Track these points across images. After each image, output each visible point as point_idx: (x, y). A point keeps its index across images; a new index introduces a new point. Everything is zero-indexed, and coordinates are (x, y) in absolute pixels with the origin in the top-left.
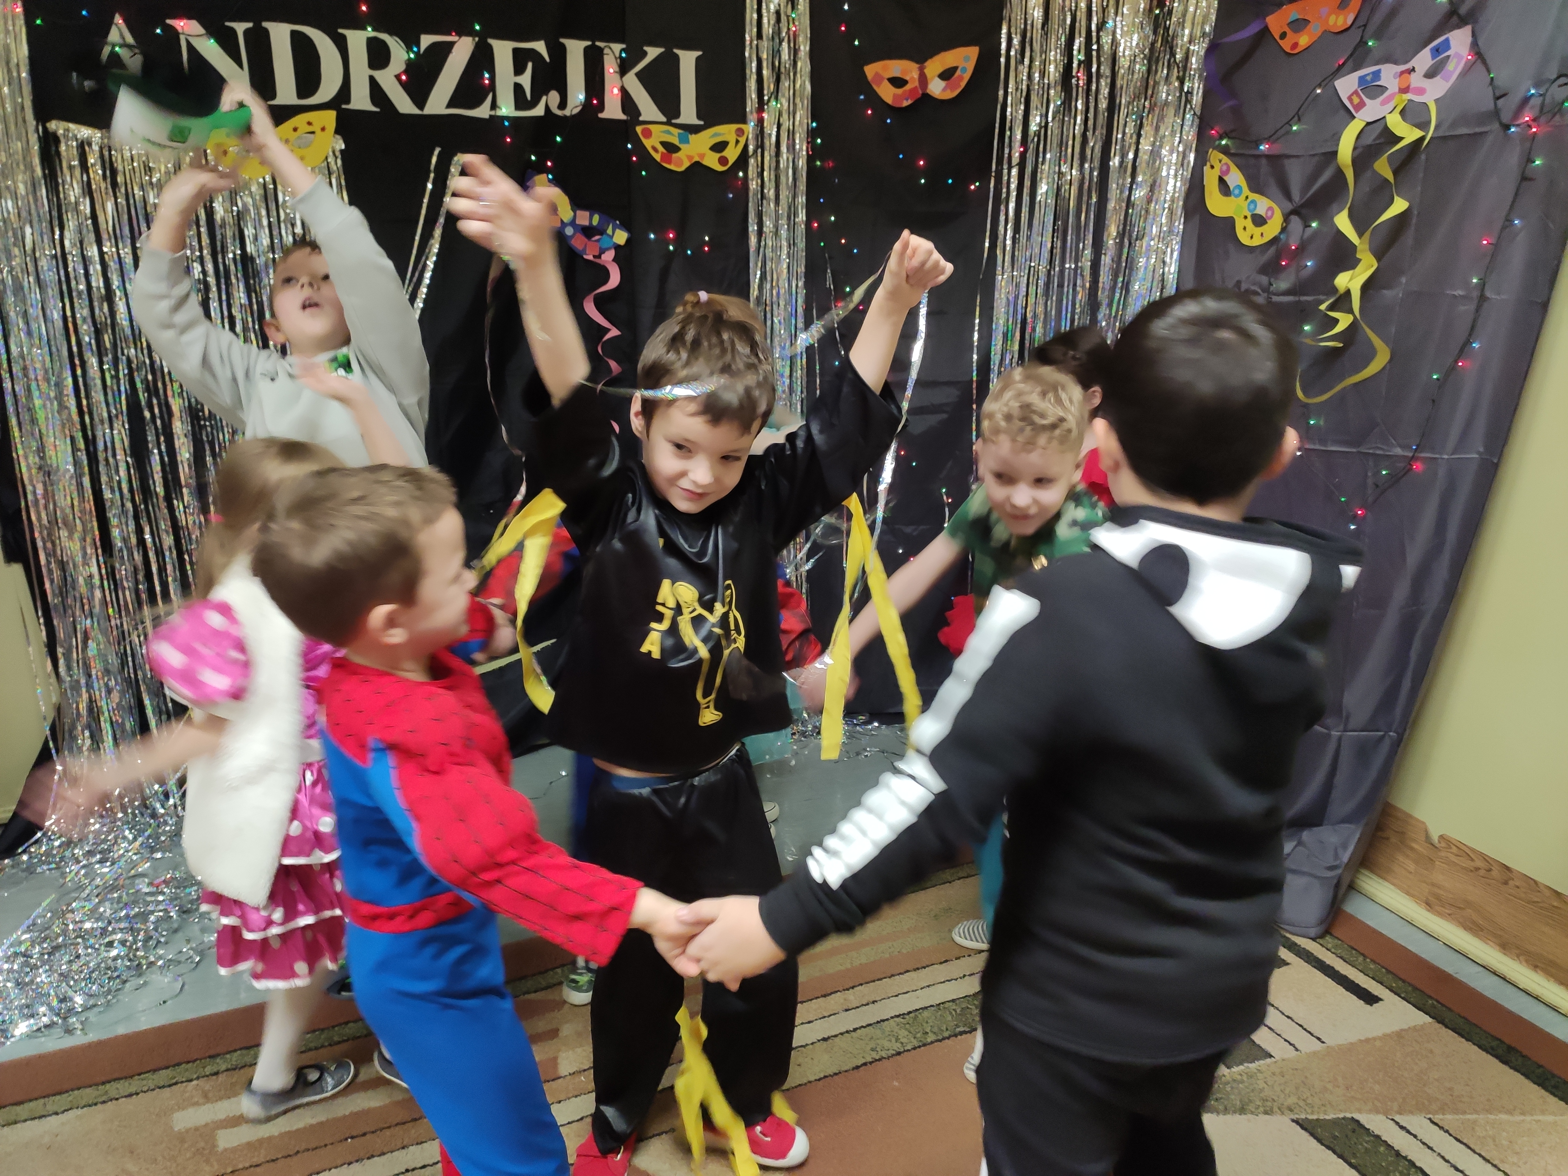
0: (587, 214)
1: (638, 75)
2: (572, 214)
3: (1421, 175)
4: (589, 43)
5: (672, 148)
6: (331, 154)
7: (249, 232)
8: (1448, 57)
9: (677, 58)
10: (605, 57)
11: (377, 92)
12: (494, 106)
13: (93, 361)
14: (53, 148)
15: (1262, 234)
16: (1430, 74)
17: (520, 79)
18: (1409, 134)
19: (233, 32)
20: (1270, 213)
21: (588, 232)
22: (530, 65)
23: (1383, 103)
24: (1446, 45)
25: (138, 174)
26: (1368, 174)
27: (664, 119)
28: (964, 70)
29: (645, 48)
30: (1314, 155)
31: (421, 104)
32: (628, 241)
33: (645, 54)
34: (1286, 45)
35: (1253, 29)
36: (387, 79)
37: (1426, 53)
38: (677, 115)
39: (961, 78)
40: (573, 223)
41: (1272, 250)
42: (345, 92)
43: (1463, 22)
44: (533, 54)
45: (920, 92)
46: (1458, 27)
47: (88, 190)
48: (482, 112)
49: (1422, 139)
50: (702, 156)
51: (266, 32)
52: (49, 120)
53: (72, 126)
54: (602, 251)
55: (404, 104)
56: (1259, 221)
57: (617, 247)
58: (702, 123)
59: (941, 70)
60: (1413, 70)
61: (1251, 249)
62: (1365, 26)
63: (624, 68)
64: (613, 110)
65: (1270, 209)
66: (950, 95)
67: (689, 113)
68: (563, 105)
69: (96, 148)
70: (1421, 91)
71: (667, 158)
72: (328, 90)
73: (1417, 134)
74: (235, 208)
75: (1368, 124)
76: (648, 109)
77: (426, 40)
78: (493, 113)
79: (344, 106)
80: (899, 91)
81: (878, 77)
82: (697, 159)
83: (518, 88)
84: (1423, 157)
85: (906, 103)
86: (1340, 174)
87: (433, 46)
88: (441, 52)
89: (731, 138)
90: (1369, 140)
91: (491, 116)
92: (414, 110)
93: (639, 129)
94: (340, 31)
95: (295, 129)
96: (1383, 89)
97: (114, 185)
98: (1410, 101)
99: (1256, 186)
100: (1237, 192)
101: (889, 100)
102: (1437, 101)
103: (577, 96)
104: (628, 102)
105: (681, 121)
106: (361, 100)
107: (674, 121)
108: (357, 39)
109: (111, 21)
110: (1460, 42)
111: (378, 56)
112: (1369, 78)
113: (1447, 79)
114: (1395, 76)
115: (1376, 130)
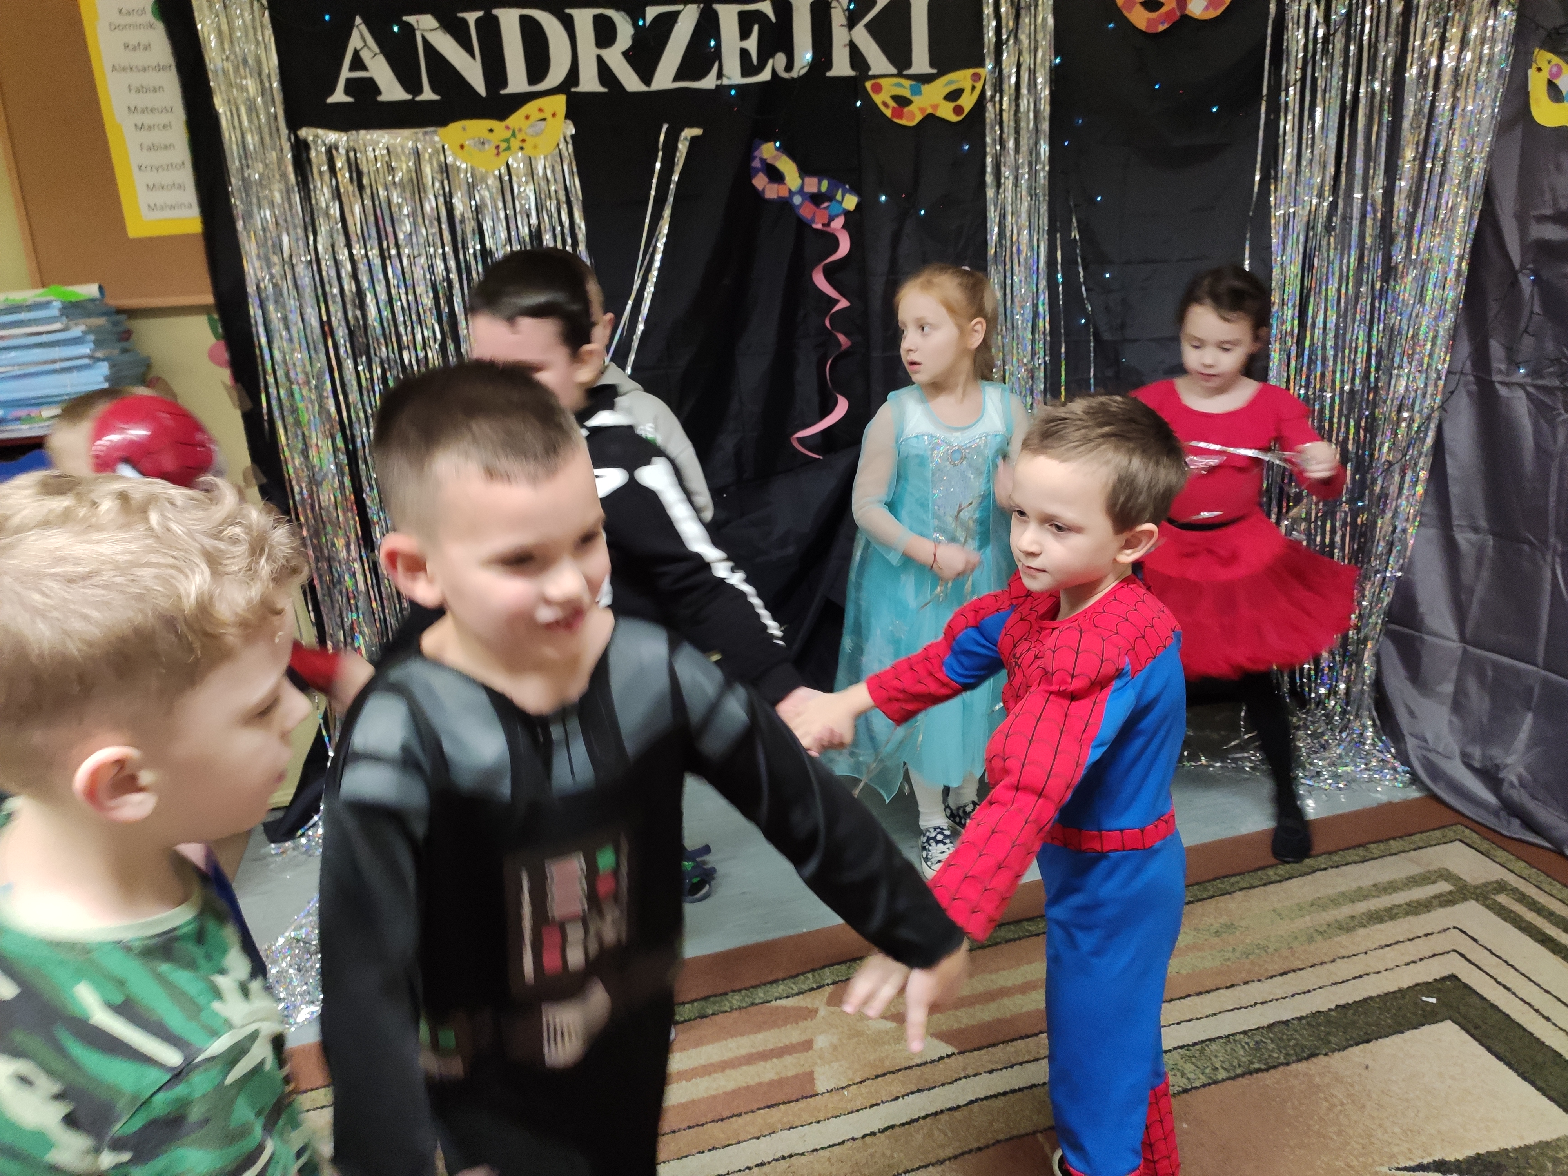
0: (816, 180)
1: (867, 26)
2: (799, 182)
5: (902, 102)
6: (562, 140)
7: (487, 226)
9: (908, 4)
10: (833, 11)
11: (605, 72)
12: (720, 75)
13: (349, 364)
14: (304, 156)
17: (746, 44)
19: (465, 22)
21: (817, 199)
22: (756, 28)
25: (381, 175)
27: (895, 71)
31: (647, 79)
32: (858, 205)
33: (874, 4)
36: (614, 57)
38: (909, 65)
40: (801, 191)
42: (573, 76)
44: (759, 16)
45: (1178, 14)
47: (337, 195)
48: (709, 82)
50: (935, 107)
51: (496, 19)
52: (300, 127)
53: (320, 132)
54: (831, 219)
55: (631, 82)
57: (847, 213)
58: (934, 71)
63: (852, 23)
64: (841, 67)
66: (1213, 13)
67: (921, 62)
68: (789, 67)
69: (342, 151)
71: (898, 113)
72: (557, 74)
74: (473, 203)
76: (879, 62)
78: (719, 82)
79: (573, 90)
80: (1154, 15)
81: (1129, 3)
82: (930, 111)
83: (744, 53)
85: (1161, 28)
87: (659, 17)
88: (667, 22)
89: (967, 85)
91: (717, 86)
92: (643, 88)
93: (868, 85)
94: (568, 11)
95: (527, 117)
97: (361, 187)
101: (1142, 25)
103: (805, 55)
104: (857, 57)
105: (913, 71)
106: (589, 82)
107: (905, 72)
108: (583, 18)
109: (352, 24)
111: (605, 34)
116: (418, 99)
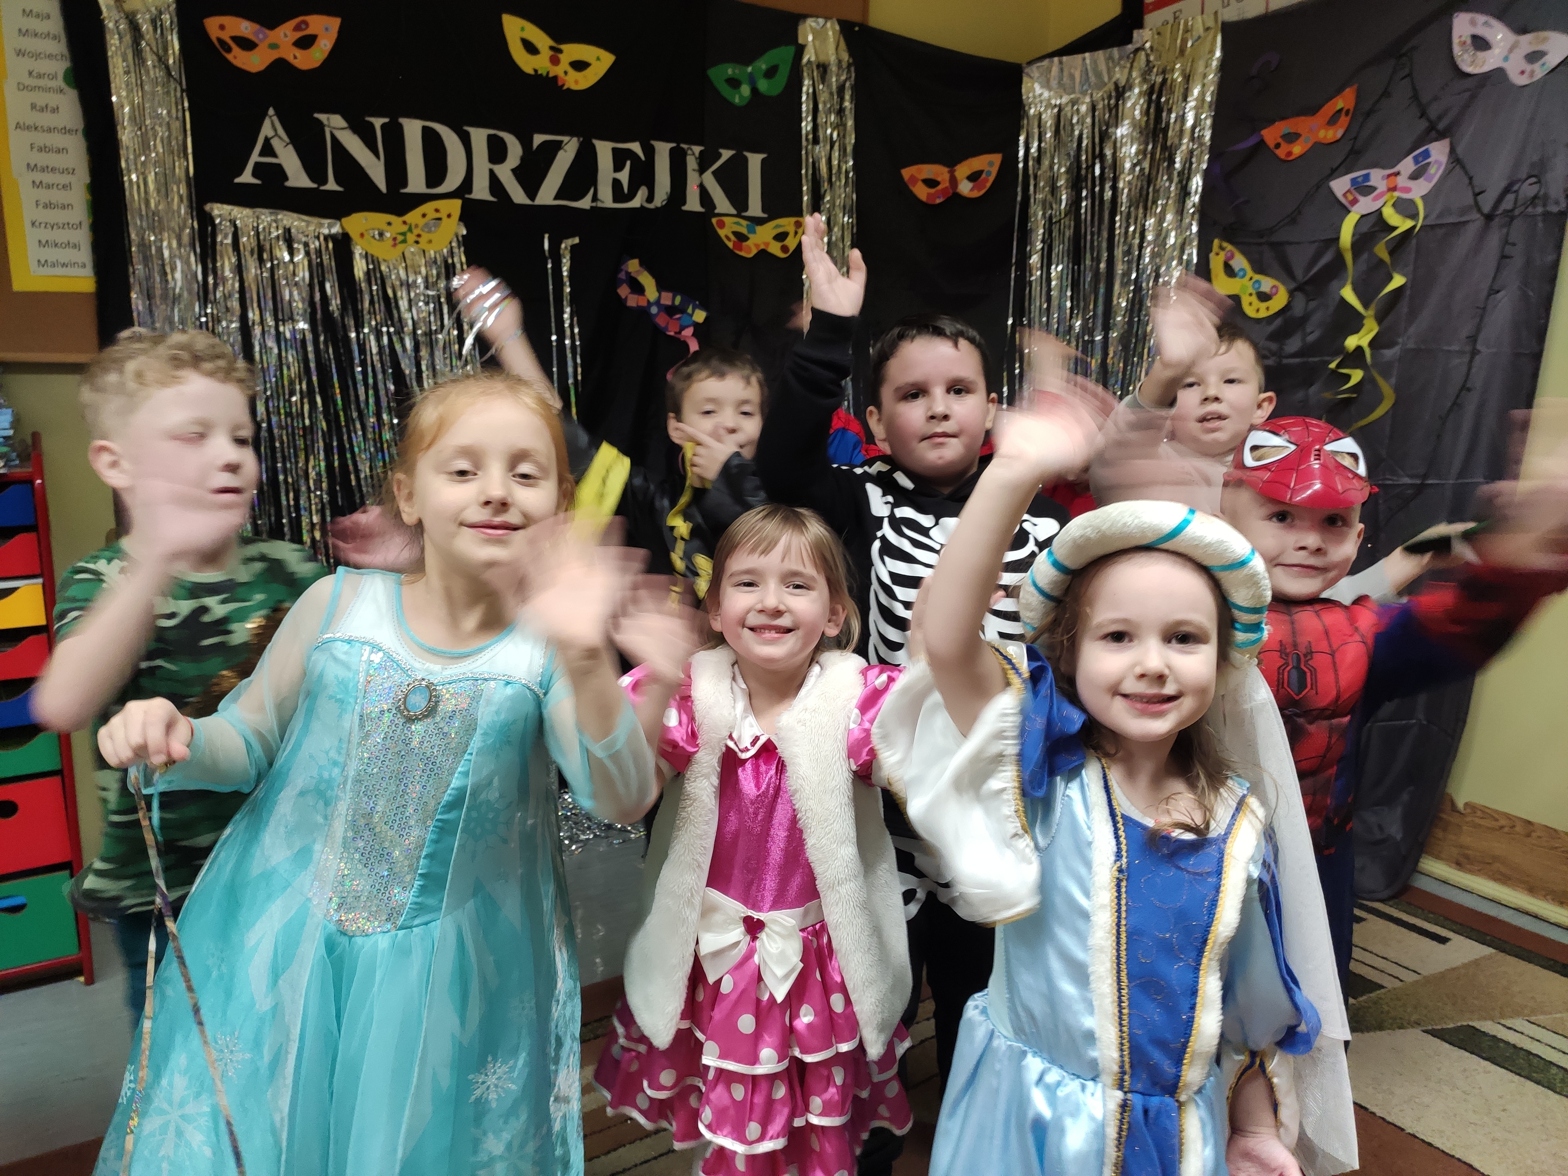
0: (670, 295)
1: (714, 173)
2: (656, 294)
3: (1413, 256)
4: (674, 145)
5: (741, 238)
6: (454, 238)
8: (1429, 164)
9: (746, 160)
10: (688, 157)
11: (495, 184)
12: (595, 198)
14: (207, 229)
15: (1268, 309)
16: (1414, 176)
17: (619, 176)
18: (1403, 225)
19: (372, 126)
20: (1274, 290)
21: (670, 311)
22: (628, 163)
23: (1375, 199)
24: (1427, 154)
26: (1365, 256)
27: (734, 212)
28: (989, 173)
29: (721, 151)
30: (1314, 242)
31: (532, 196)
32: (706, 319)
33: (720, 156)
34: (1281, 153)
35: (1252, 141)
36: (504, 172)
37: (1409, 160)
38: (746, 209)
39: (986, 180)
40: (658, 303)
41: (1278, 322)
42: (467, 184)
43: (1441, 136)
44: (630, 154)
45: (951, 191)
46: (1436, 140)
48: (585, 203)
49: (1414, 227)
50: (767, 244)
51: (400, 127)
52: (204, 203)
53: (226, 207)
54: (683, 328)
55: (518, 196)
56: (1264, 297)
57: (696, 325)
58: (765, 216)
59: (968, 173)
60: (1398, 173)
61: (1258, 321)
62: (1355, 138)
63: (702, 169)
64: (693, 204)
65: (1274, 286)
66: (976, 194)
67: (755, 208)
68: (650, 198)
70: (1408, 190)
71: (738, 246)
72: (453, 180)
73: (1409, 224)
75: (1363, 216)
76: (722, 203)
77: (538, 139)
78: (594, 204)
79: (467, 196)
80: (932, 191)
81: (913, 179)
82: (762, 247)
83: (616, 183)
84: (1414, 241)
85: (938, 201)
86: (1339, 257)
87: (544, 144)
88: (551, 150)
89: (791, 229)
90: (1365, 229)
91: (592, 207)
92: (528, 202)
93: (714, 221)
94: (466, 128)
95: (424, 215)
96: (1374, 189)
97: (261, 261)
98: (1398, 198)
99: (1259, 268)
100: (1241, 273)
101: (923, 197)
102: (1422, 198)
103: (664, 190)
104: (705, 197)
105: (749, 214)
106: (481, 191)
107: (745, 214)
108: (479, 136)
109: (265, 114)
110: (1439, 152)
111: (497, 152)
112: (1360, 180)
113: (1429, 180)
114: (1383, 178)
115: (1372, 220)
116: (322, 188)
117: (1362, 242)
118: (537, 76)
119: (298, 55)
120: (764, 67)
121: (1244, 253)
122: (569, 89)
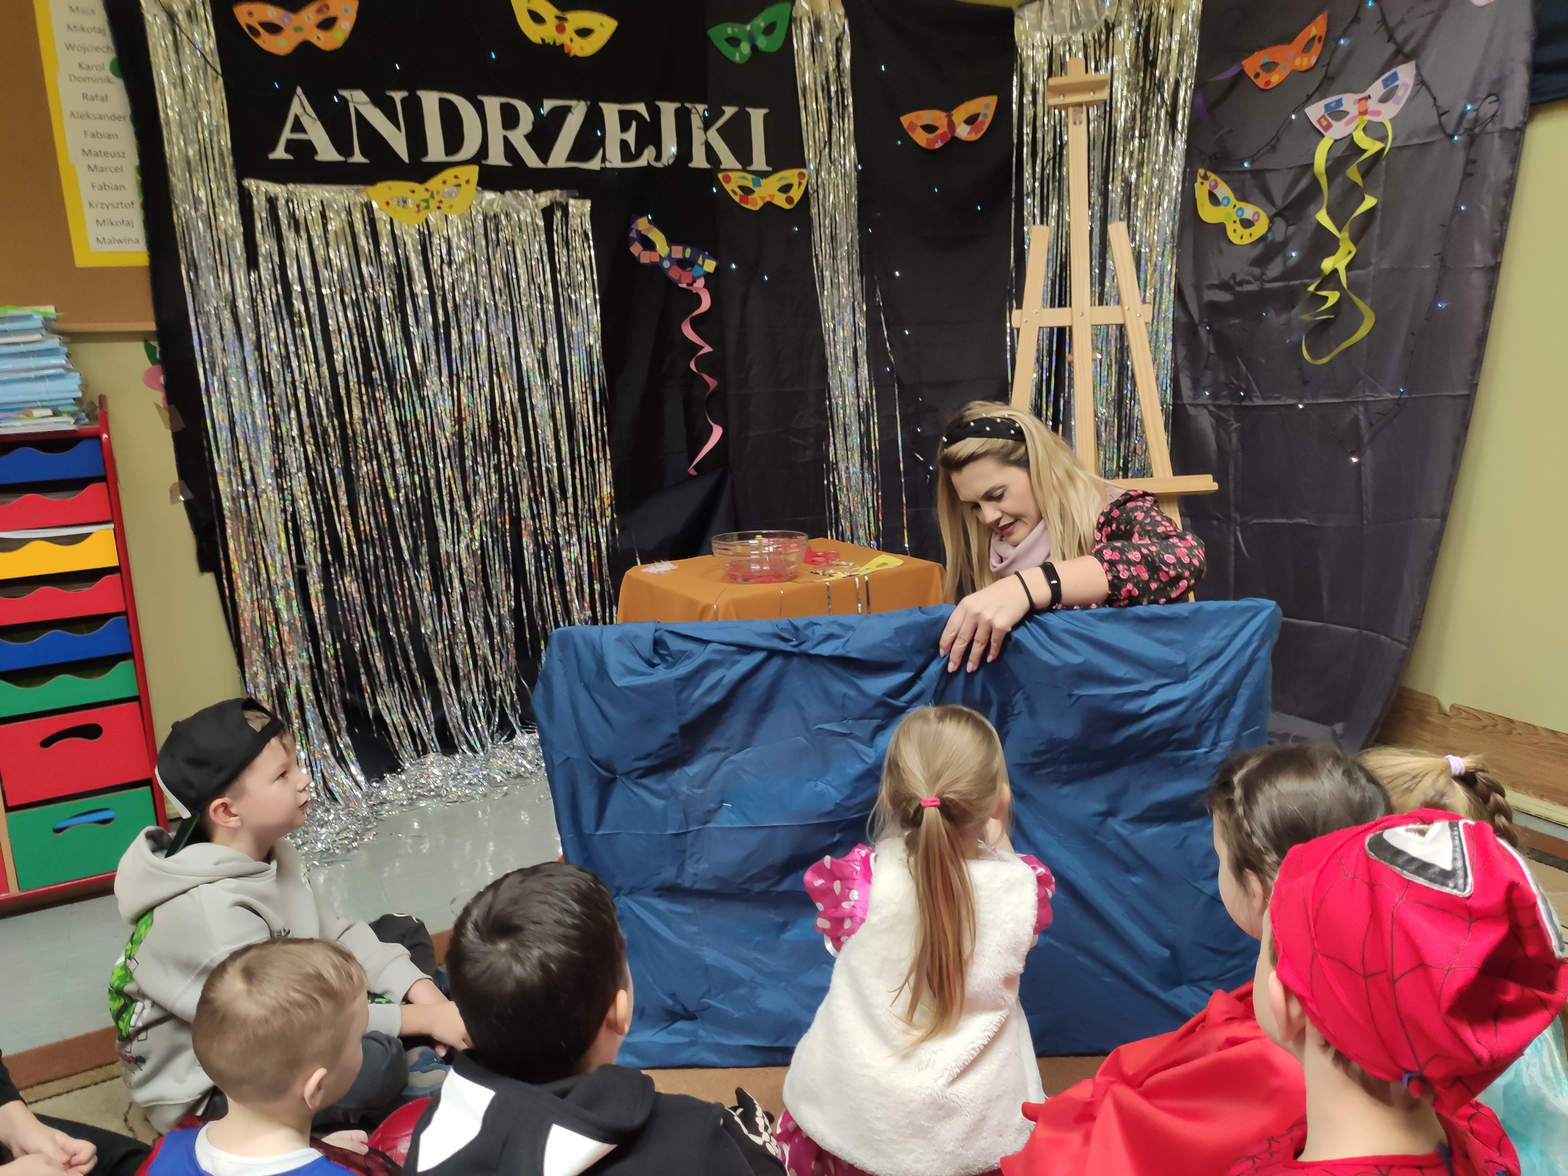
0: (680, 248)
2: (668, 249)
3: (1383, 178)
4: (677, 105)
5: (747, 191)
8: (1397, 86)
9: (749, 115)
10: (692, 115)
11: (510, 150)
12: (604, 159)
14: (248, 203)
15: (1251, 235)
16: (1384, 100)
17: (625, 136)
18: (1373, 147)
19: (392, 99)
20: (1256, 217)
21: (682, 263)
22: (634, 124)
23: (1347, 124)
24: (1395, 77)
26: (1340, 179)
27: (739, 167)
28: (986, 115)
29: (723, 108)
30: (1291, 169)
31: (545, 159)
32: (716, 269)
33: (723, 112)
34: (1260, 82)
35: (1232, 72)
36: (518, 138)
37: (1379, 83)
38: (751, 163)
39: (983, 123)
40: (669, 257)
41: (1260, 247)
42: (484, 150)
43: (1407, 58)
44: (636, 115)
45: (949, 136)
46: (1403, 62)
47: (277, 238)
48: (595, 164)
49: (1383, 150)
50: (772, 196)
51: (419, 99)
52: (245, 178)
53: (262, 183)
54: (694, 280)
55: (532, 160)
56: (1247, 224)
57: (707, 275)
58: (770, 169)
59: (965, 116)
60: (1369, 97)
61: (1242, 247)
62: (1328, 65)
63: (707, 124)
64: (699, 161)
65: (1256, 213)
66: (973, 138)
67: (759, 161)
68: (658, 157)
70: (1377, 113)
71: (744, 199)
72: (470, 148)
73: (1379, 146)
75: (1336, 141)
76: (728, 159)
77: (548, 105)
78: (603, 166)
79: (484, 162)
80: (932, 136)
81: (913, 126)
82: (768, 199)
83: (624, 144)
84: (1383, 163)
85: (937, 146)
86: (1315, 181)
87: (554, 109)
88: (560, 114)
89: (795, 181)
90: (1338, 153)
91: (601, 168)
92: (540, 165)
93: (720, 176)
94: (480, 98)
95: (444, 182)
96: (1347, 113)
98: (1369, 121)
99: (1242, 196)
100: (1225, 202)
101: (922, 143)
102: (1391, 120)
103: (671, 149)
104: (711, 154)
105: (753, 168)
106: (497, 157)
107: (750, 168)
108: (493, 104)
109: (293, 93)
110: (1406, 73)
111: (510, 119)
112: (1333, 105)
113: (1398, 103)
114: (1355, 103)
115: (1344, 145)
116: (350, 161)
117: (1336, 166)
118: (544, 45)
119: (321, 36)
120: (762, 24)
121: (1227, 182)
122: (575, 57)
